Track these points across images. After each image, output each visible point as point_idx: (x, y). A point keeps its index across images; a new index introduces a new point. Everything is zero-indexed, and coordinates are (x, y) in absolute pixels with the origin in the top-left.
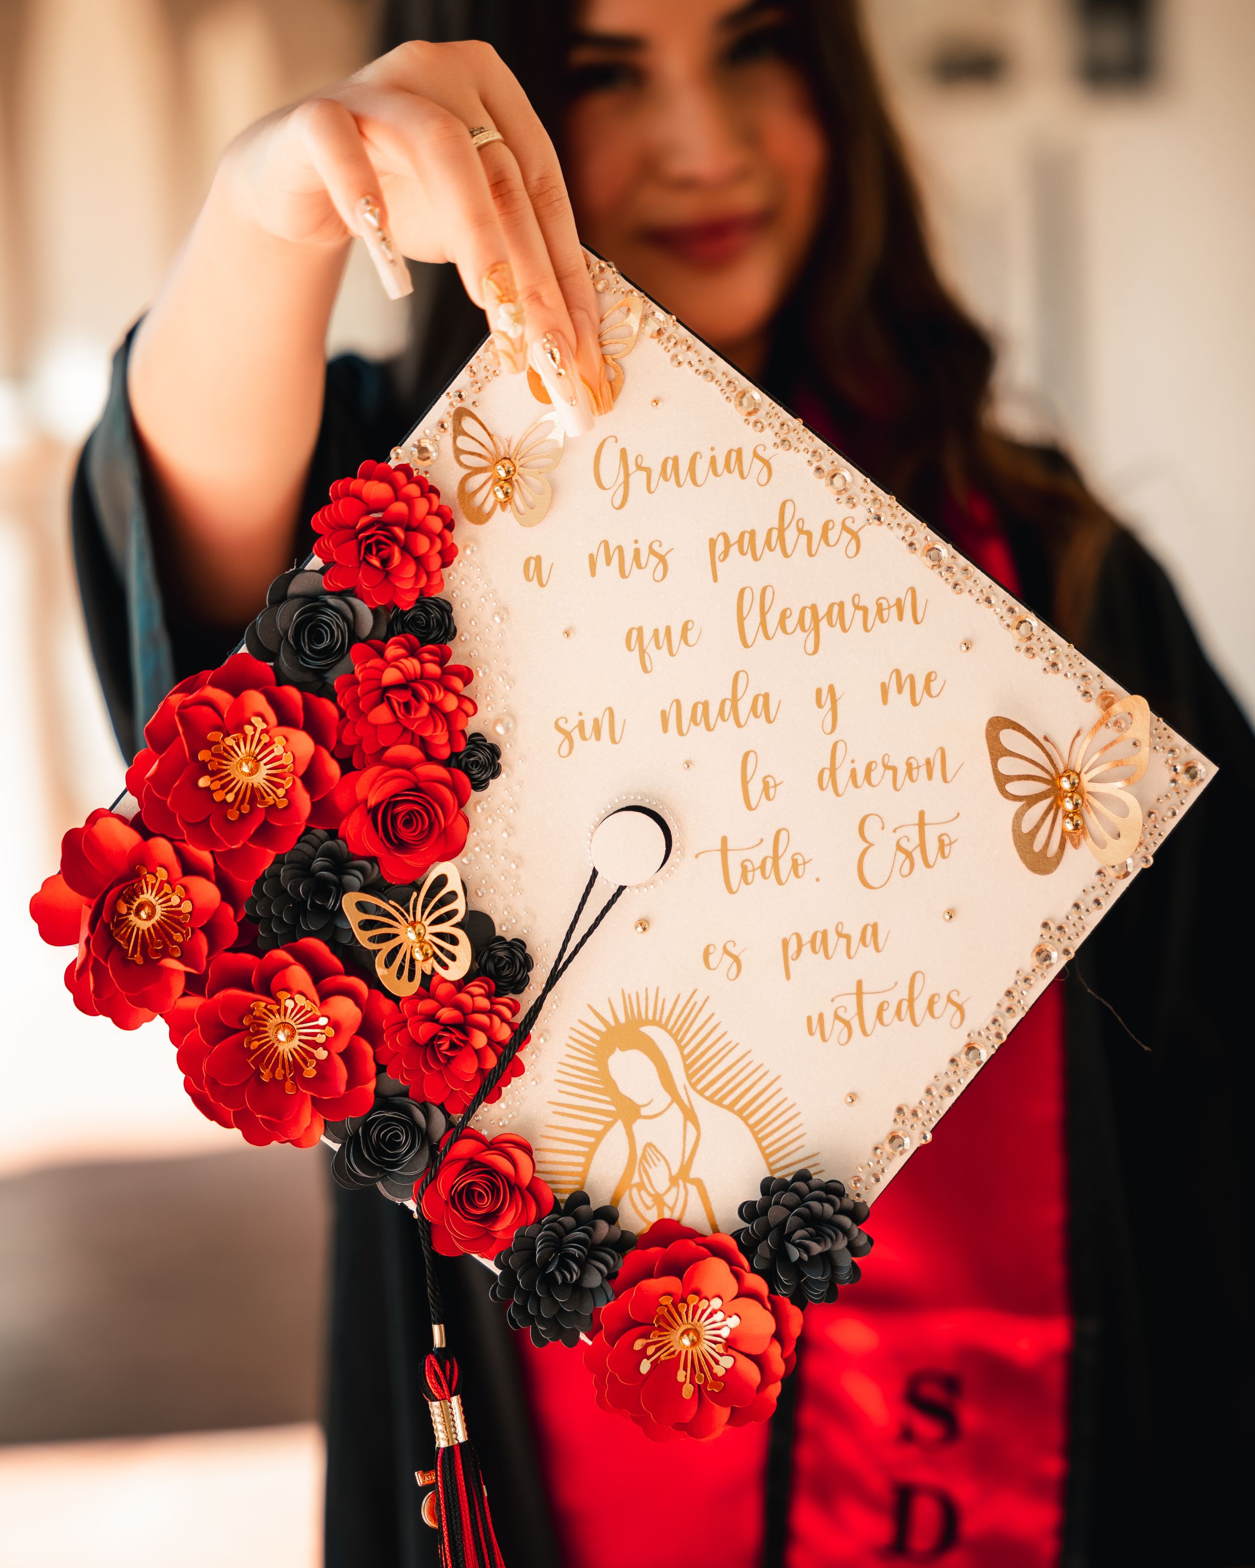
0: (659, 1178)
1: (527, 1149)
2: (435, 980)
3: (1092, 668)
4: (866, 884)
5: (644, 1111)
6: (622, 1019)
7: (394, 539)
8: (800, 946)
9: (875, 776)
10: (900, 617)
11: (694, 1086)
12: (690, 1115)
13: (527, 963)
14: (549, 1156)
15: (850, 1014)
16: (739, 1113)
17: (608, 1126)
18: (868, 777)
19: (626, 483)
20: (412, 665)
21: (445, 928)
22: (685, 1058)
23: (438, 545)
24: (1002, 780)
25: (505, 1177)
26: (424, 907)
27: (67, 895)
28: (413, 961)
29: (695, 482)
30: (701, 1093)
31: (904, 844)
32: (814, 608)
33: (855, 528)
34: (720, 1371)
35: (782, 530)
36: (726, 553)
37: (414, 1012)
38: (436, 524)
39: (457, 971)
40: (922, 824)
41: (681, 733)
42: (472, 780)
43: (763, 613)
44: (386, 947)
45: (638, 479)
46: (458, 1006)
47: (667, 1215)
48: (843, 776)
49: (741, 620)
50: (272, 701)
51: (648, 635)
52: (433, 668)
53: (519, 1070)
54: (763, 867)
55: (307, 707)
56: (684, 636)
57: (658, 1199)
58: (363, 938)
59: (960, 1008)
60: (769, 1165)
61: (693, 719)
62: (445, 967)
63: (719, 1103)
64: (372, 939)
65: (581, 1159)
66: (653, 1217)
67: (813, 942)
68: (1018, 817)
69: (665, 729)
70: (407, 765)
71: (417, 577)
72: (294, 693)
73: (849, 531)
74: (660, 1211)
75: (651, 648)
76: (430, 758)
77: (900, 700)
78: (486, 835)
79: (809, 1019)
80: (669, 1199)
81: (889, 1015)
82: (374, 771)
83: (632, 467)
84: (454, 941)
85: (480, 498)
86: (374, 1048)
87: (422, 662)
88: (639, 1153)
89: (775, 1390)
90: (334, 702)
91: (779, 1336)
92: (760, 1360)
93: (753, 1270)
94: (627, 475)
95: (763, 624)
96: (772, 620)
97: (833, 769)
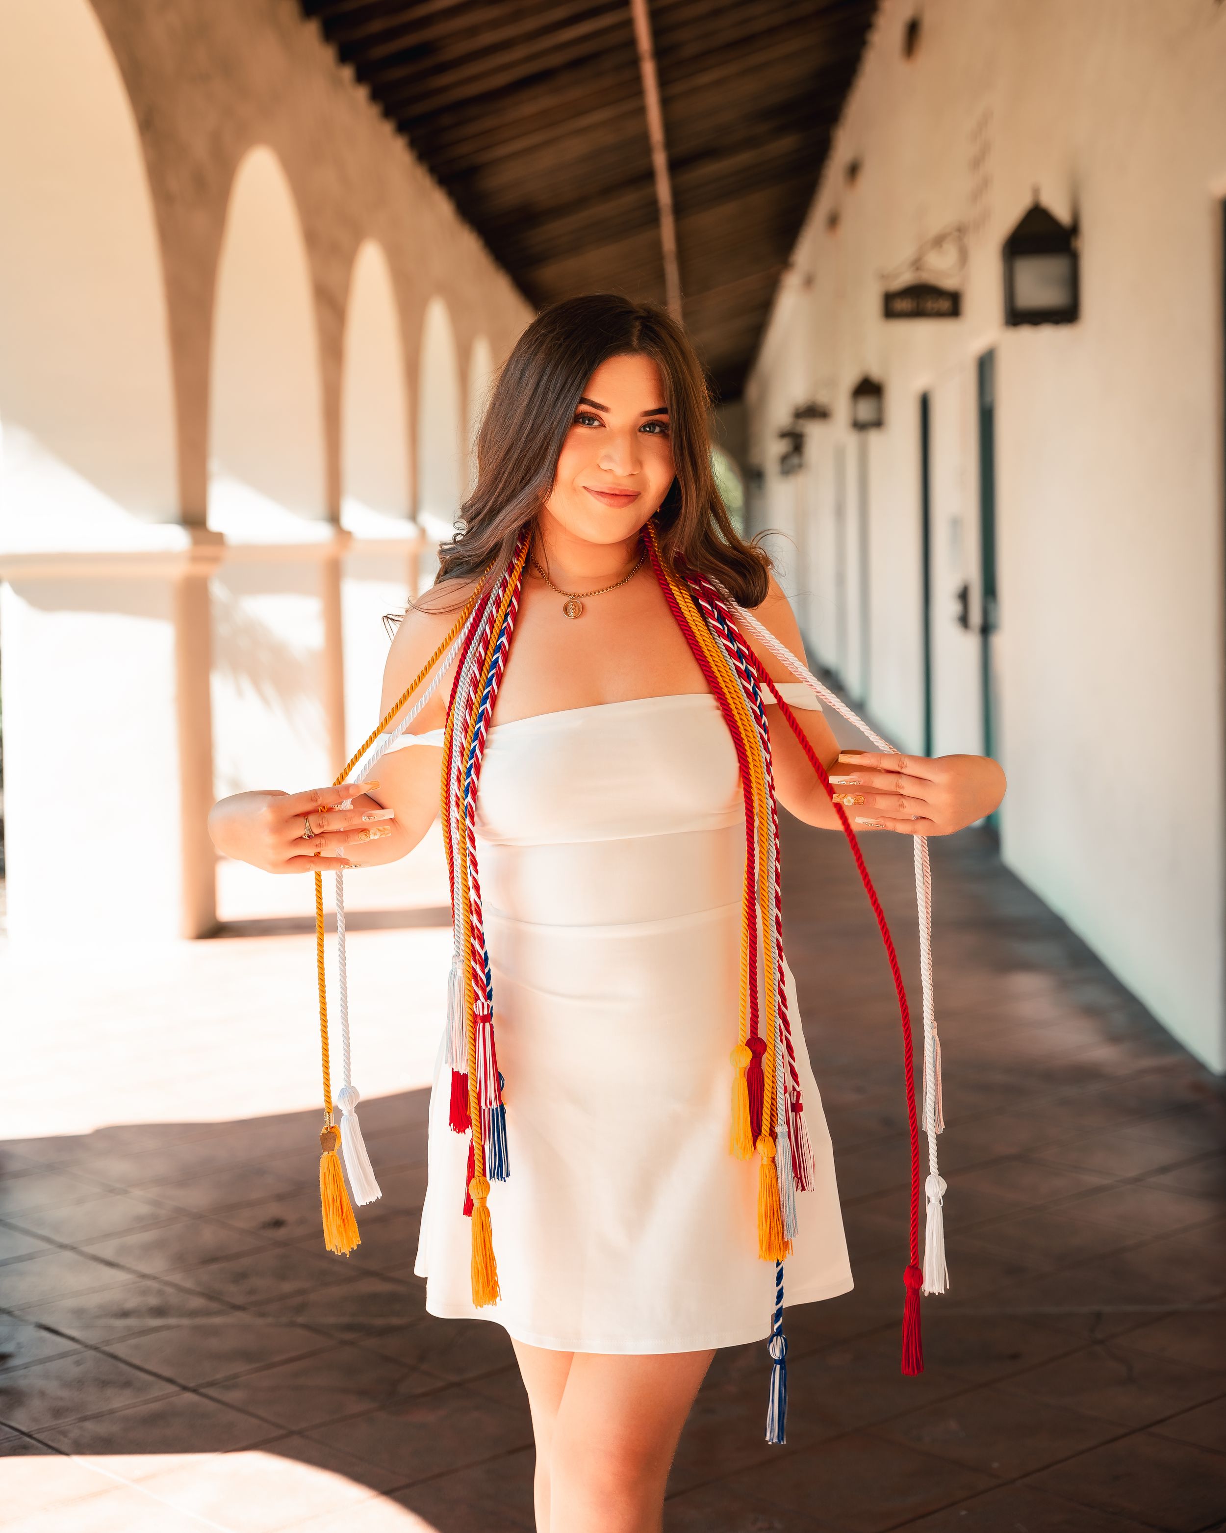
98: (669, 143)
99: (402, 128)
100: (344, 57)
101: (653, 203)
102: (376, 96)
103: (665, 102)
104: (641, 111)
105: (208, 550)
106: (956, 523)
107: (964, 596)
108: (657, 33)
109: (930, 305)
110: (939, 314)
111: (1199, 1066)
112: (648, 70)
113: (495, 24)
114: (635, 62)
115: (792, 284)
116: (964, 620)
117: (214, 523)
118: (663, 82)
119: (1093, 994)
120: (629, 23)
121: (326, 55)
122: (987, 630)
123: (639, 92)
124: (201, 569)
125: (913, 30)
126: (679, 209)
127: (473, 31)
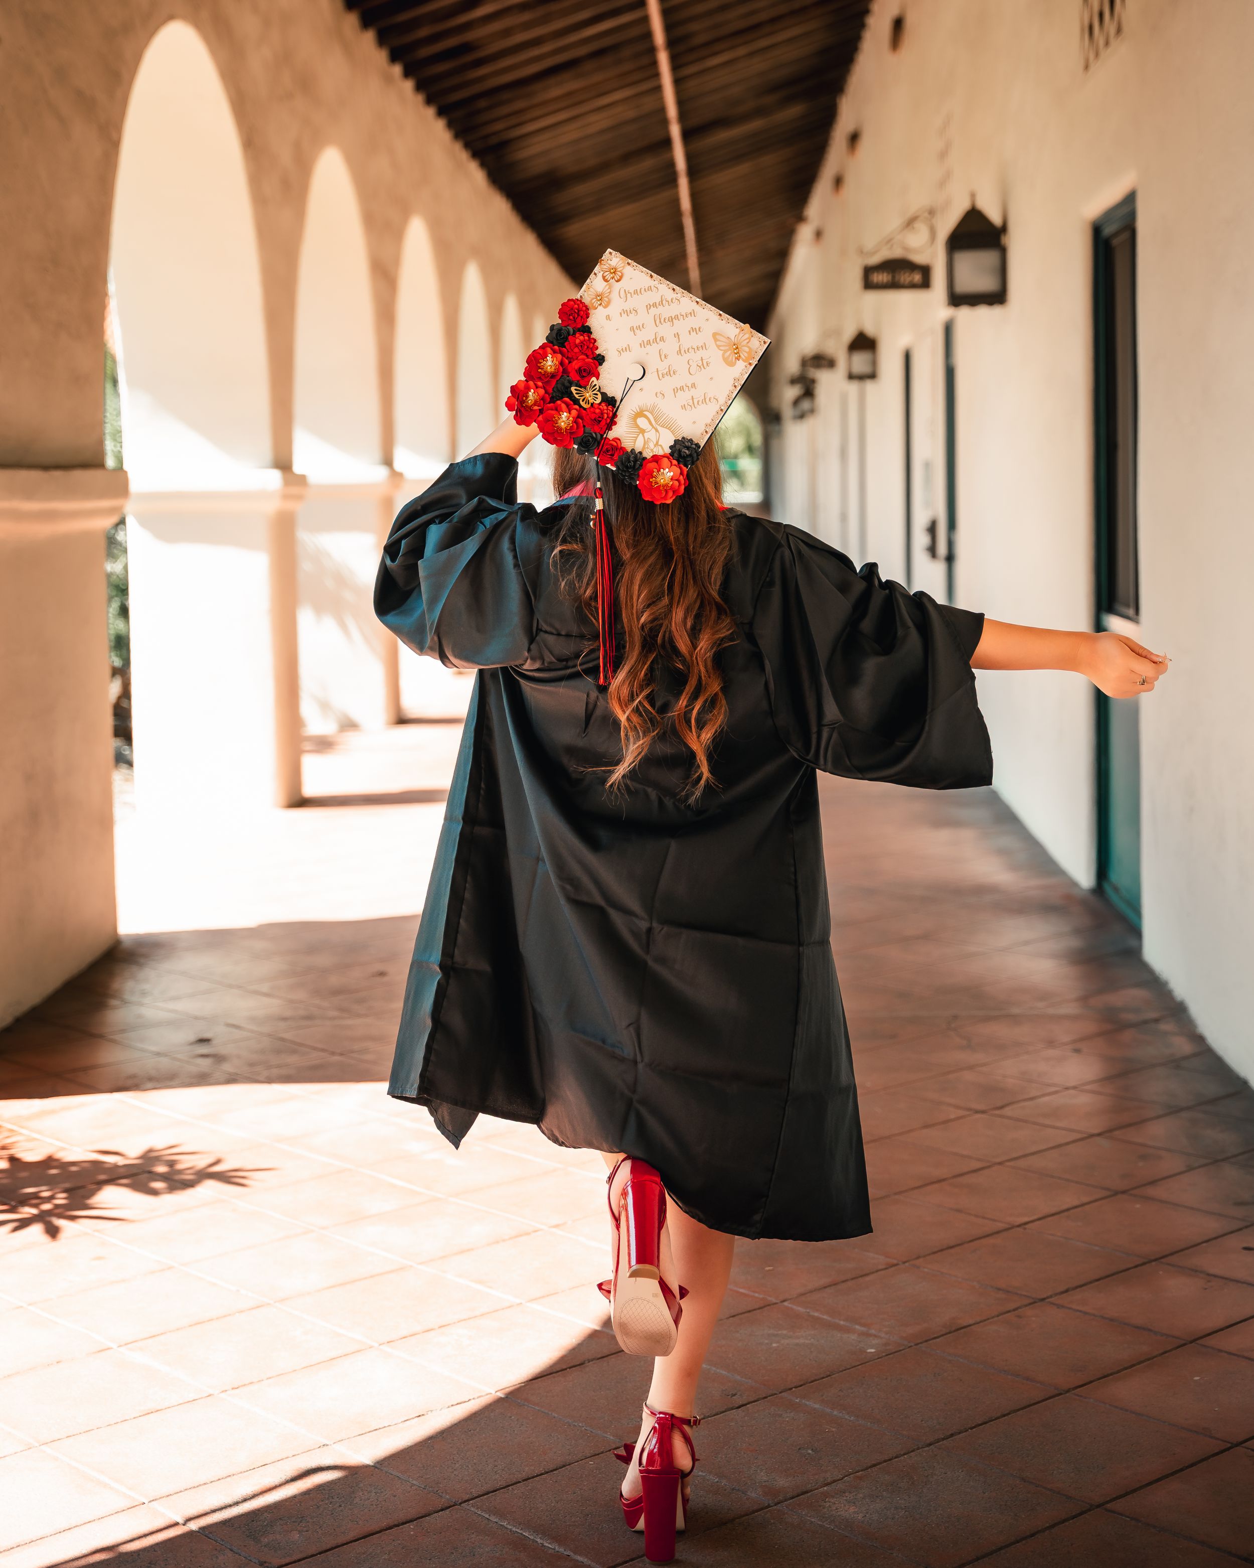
0: (651, 445)
1: (620, 440)
2: (594, 404)
3: (737, 321)
4: (690, 374)
5: (646, 431)
6: (639, 411)
7: (575, 312)
8: (677, 390)
9: (690, 351)
10: (691, 316)
11: (657, 424)
12: (657, 430)
13: (616, 401)
14: (625, 441)
15: (691, 403)
16: (668, 429)
17: (638, 435)
18: (688, 351)
19: (626, 297)
20: (582, 338)
21: (595, 392)
22: (654, 418)
23: (585, 313)
24: (718, 347)
25: (615, 446)
26: (590, 388)
27: (514, 400)
28: (588, 400)
29: (641, 294)
30: (659, 425)
31: (699, 365)
32: (671, 317)
33: (678, 299)
34: (670, 485)
35: (662, 301)
36: (650, 308)
37: (590, 411)
38: (584, 308)
39: (598, 401)
40: (702, 360)
41: (645, 347)
42: (599, 362)
43: (660, 319)
44: (582, 398)
45: (629, 295)
46: (600, 409)
47: (654, 454)
48: (682, 352)
49: (655, 321)
50: (552, 349)
51: (635, 328)
52: (587, 338)
53: (615, 423)
54: (667, 374)
55: (559, 349)
56: (643, 327)
57: (652, 450)
58: (577, 396)
59: (717, 399)
60: (675, 436)
61: (647, 344)
62: (596, 400)
63: (663, 427)
64: (579, 396)
65: (633, 443)
66: (651, 455)
67: (680, 389)
68: (723, 355)
69: (641, 347)
70: (583, 360)
71: (581, 320)
72: (556, 347)
73: (677, 300)
74: (653, 453)
75: (636, 330)
76: (588, 358)
77: (693, 334)
78: (604, 375)
79: (682, 406)
80: (654, 450)
81: (700, 403)
82: (576, 361)
83: (627, 293)
84: (597, 394)
85: (594, 304)
86: (582, 420)
87: (584, 337)
88: (646, 440)
89: (683, 487)
90: (566, 348)
91: (682, 473)
92: (678, 480)
93: (674, 459)
94: (626, 295)
95: (660, 322)
96: (662, 320)
97: (680, 350)
98: (683, 116)
99: (441, 112)
100: (394, 58)
101: (671, 165)
102: (420, 87)
103: (678, 82)
104: (659, 89)
105: (295, 490)
106: (927, 466)
107: (932, 529)
108: (668, 27)
109: (905, 277)
110: (913, 286)
111: (1074, 884)
112: (663, 59)
113: (527, 26)
114: (652, 50)
115: (805, 233)
116: (932, 550)
117: (298, 468)
118: (676, 65)
119: (1008, 841)
120: (646, 19)
121: (381, 56)
122: (950, 559)
123: (657, 75)
124: (290, 505)
125: (898, 24)
126: (693, 172)
127: (507, 32)
